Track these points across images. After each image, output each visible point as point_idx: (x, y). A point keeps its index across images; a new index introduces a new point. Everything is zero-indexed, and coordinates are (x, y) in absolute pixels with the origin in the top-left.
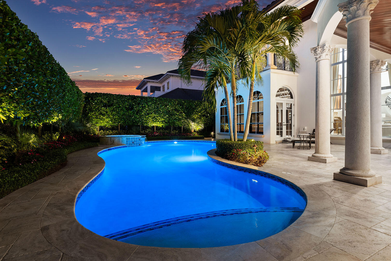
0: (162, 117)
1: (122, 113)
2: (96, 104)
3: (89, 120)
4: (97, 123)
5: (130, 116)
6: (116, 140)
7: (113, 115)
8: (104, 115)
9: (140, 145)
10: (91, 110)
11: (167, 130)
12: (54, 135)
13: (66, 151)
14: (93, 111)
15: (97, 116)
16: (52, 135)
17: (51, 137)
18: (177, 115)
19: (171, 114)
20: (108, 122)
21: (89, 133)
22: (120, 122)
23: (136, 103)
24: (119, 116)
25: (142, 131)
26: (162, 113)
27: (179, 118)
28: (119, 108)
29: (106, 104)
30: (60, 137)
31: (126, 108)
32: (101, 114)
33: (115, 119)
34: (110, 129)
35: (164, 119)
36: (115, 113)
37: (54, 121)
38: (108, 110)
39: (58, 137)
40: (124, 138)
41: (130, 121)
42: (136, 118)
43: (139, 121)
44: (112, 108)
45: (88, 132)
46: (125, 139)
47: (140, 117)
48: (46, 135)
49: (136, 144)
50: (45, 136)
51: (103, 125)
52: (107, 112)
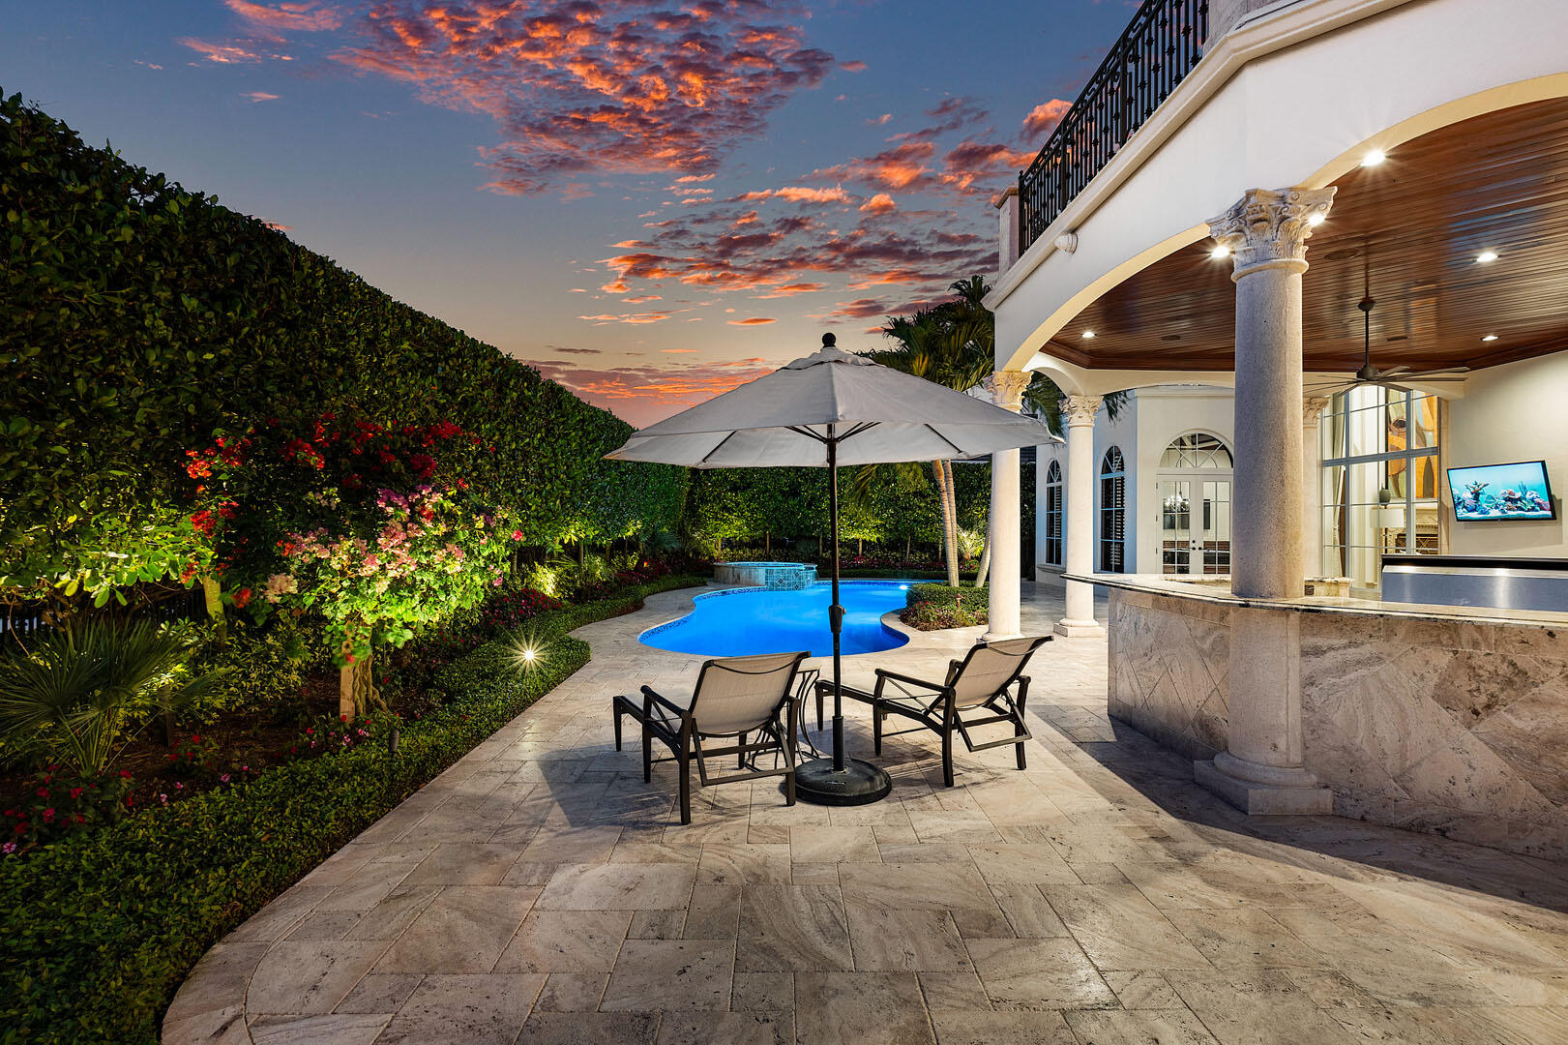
0: (877, 515)
1: (772, 505)
2: (714, 484)
3: (698, 522)
4: (716, 530)
5: (793, 513)
6: (744, 574)
7: (752, 511)
8: (730, 511)
9: (797, 587)
10: (704, 500)
11: (897, 551)
12: (630, 558)
13: (645, 589)
14: (707, 502)
15: (716, 513)
16: (626, 558)
17: (625, 564)
18: (920, 508)
19: (902, 508)
20: (740, 529)
21: (699, 554)
22: (767, 528)
23: (806, 480)
24: (765, 514)
25: (824, 552)
26: (875, 505)
27: (927, 518)
28: (765, 492)
29: (735, 483)
30: (640, 563)
31: (781, 492)
32: (725, 508)
33: (756, 521)
34: (747, 545)
35: (882, 519)
36: (756, 505)
37: (630, 533)
38: (740, 498)
39: (635, 562)
40: (760, 571)
41: (791, 524)
42: (806, 516)
43: (815, 526)
44: (749, 493)
45: (697, 553)
46: (762, 572)
47: (817, 516)
48: (617, 559)
49: (789, 585)
50: (614, 561)
51: (729, 534)
52: (738, 504)
